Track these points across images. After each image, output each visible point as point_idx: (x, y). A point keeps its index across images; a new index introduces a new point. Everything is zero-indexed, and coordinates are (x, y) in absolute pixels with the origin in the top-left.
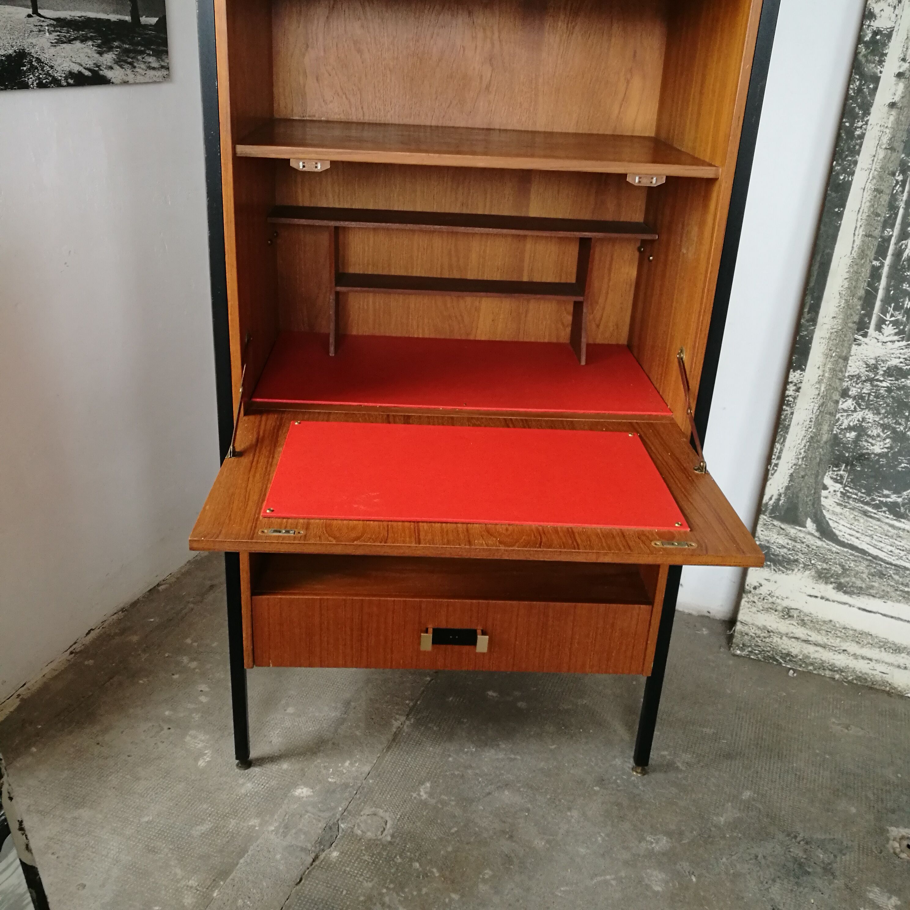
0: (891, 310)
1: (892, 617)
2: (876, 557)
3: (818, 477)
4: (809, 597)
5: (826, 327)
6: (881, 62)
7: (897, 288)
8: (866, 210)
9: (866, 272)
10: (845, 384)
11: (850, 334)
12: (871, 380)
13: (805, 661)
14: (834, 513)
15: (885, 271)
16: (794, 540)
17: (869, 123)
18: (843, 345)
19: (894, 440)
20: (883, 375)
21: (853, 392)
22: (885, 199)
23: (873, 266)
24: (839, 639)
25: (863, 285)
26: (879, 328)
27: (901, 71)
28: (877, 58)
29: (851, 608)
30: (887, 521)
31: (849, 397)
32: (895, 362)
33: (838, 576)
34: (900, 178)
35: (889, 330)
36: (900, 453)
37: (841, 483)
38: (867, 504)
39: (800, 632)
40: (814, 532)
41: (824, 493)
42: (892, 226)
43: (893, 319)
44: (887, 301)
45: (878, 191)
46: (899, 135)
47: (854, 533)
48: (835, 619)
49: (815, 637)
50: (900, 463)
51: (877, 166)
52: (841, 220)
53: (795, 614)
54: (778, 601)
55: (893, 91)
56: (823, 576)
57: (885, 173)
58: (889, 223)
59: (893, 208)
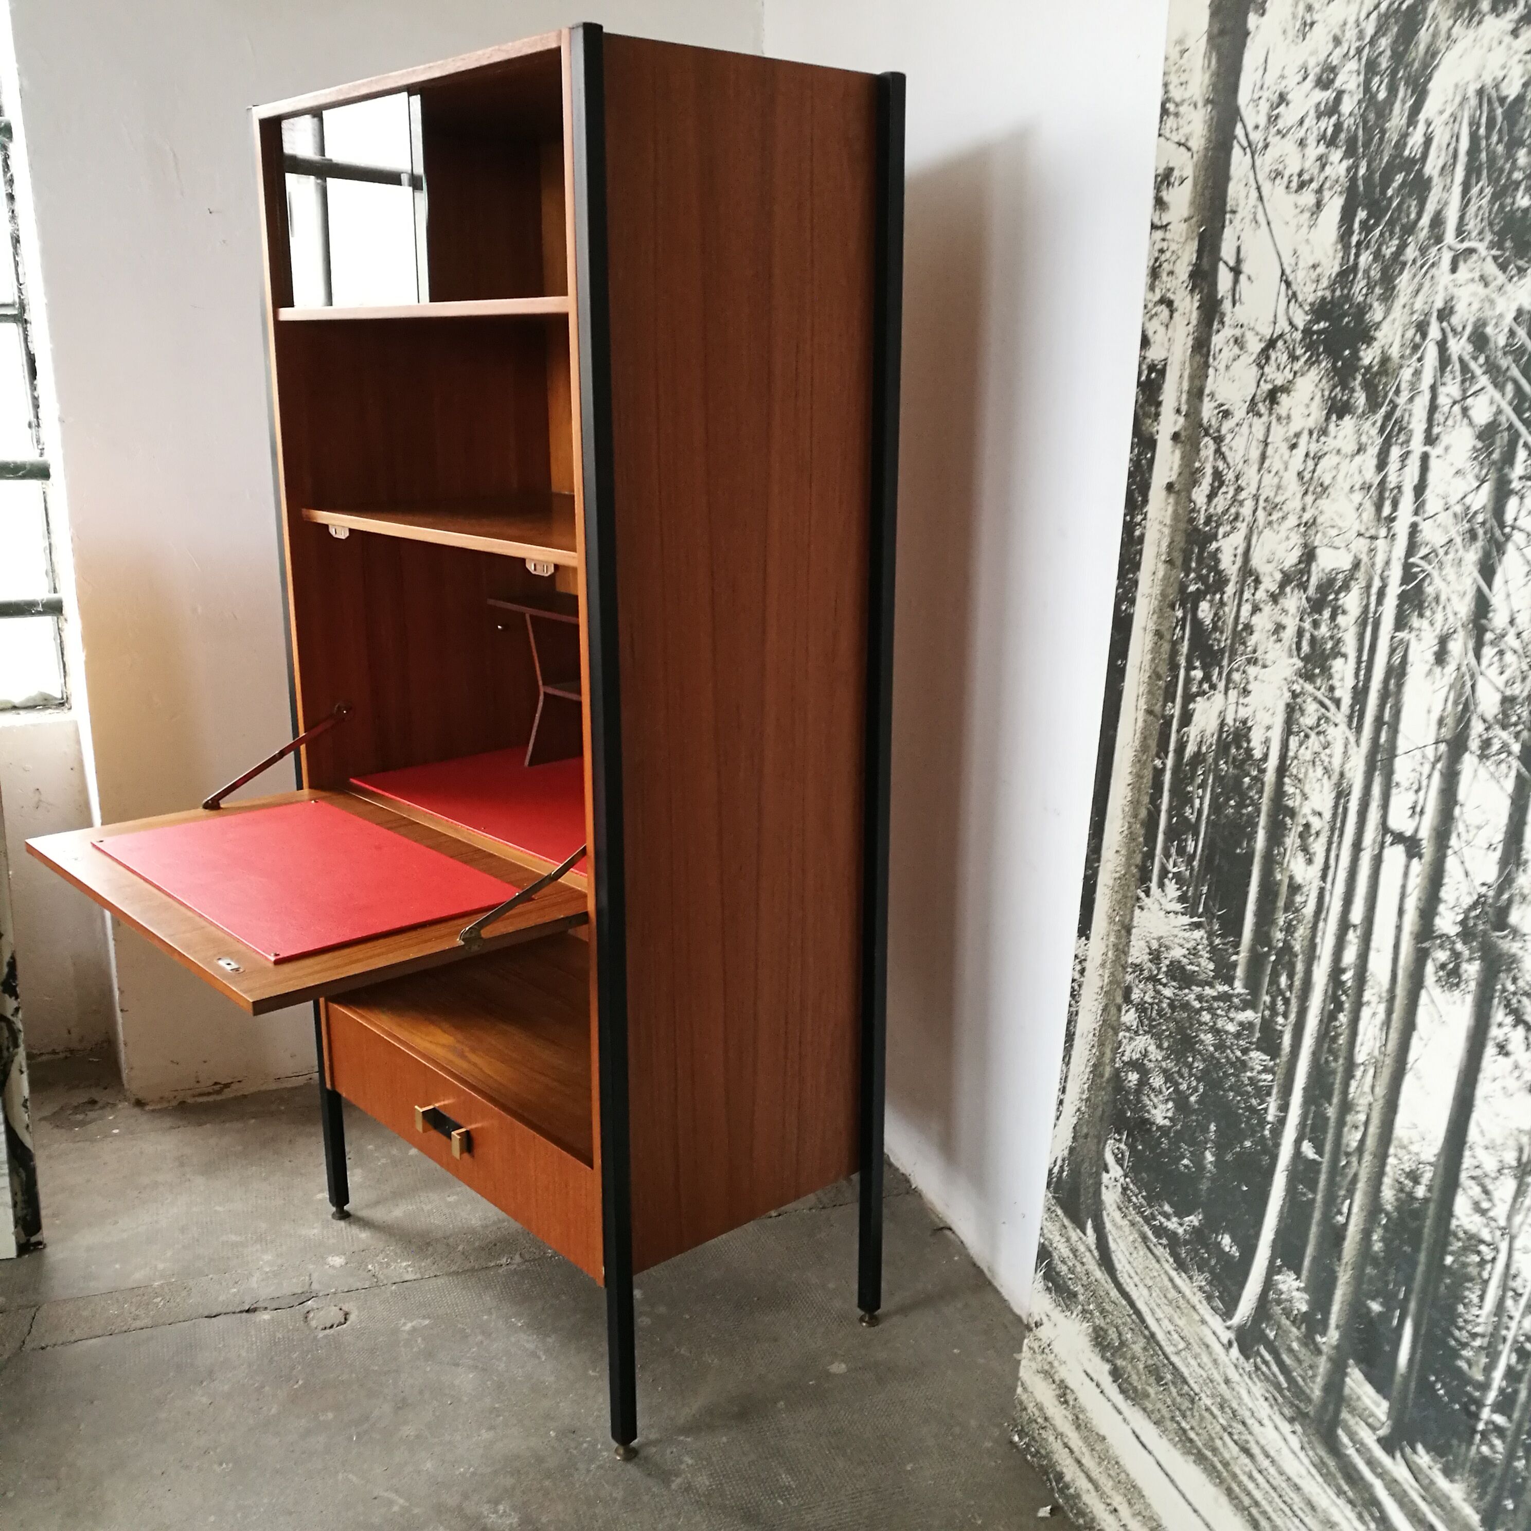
0: (1173, 851)
1: (1167, 1475)
2: (1153, 1335)
3: (1101, 1143)
4: (1084, 1375)
5: (1110, 866)
6: (1157, 416)
7: (1180, 812)
8: (1147, 668)
9: (1148, 777)
10: (1128, 978)
11: (1133, 888)
12: (1153, 979)
13: (1076, 1502)
14: (1113, 1221)
15: (1167, 777)
16: (1074, 1251)
17: (1149, 516)
18: (1125, 904)
19: (1176, 1105)
20: (1166, 975)
21: (1136, 996)
22: (1166, 647)
23: (1155, 768)
24: (1111, 1483)
25: (1146, 799)
26: (1161, 885)
27: (1177, 429)
28: (1153, 409)
29: (1124, 1425)
31: (1132, 1003)
32: (1177, 953)
33: (1115, 1351)
34: (1180, 614)
35: (1172, 888)
36: (1181, 1135)
37: (1122, 1167)
38: (1147, 1220)
39: (1075, 1440)
40: (1093, 1247)
42: (1173, 702)
43: (1176, 870)
44: (1170, 834)
45: (1158, 634)
46: (1177, 539)
47: (1133, 1274)
48: (1109, 1440)
49: (1088, 1460)
50: (1184, 1156)
51: (1157, 590)
52: (1123, 680)
53: (1071, 1401)
54: (1056, 1364)
55: (1169, 465)
56: (1099, 1340)
57: (1166, 605)
58: (1170, 696)
59: (1174, 667)
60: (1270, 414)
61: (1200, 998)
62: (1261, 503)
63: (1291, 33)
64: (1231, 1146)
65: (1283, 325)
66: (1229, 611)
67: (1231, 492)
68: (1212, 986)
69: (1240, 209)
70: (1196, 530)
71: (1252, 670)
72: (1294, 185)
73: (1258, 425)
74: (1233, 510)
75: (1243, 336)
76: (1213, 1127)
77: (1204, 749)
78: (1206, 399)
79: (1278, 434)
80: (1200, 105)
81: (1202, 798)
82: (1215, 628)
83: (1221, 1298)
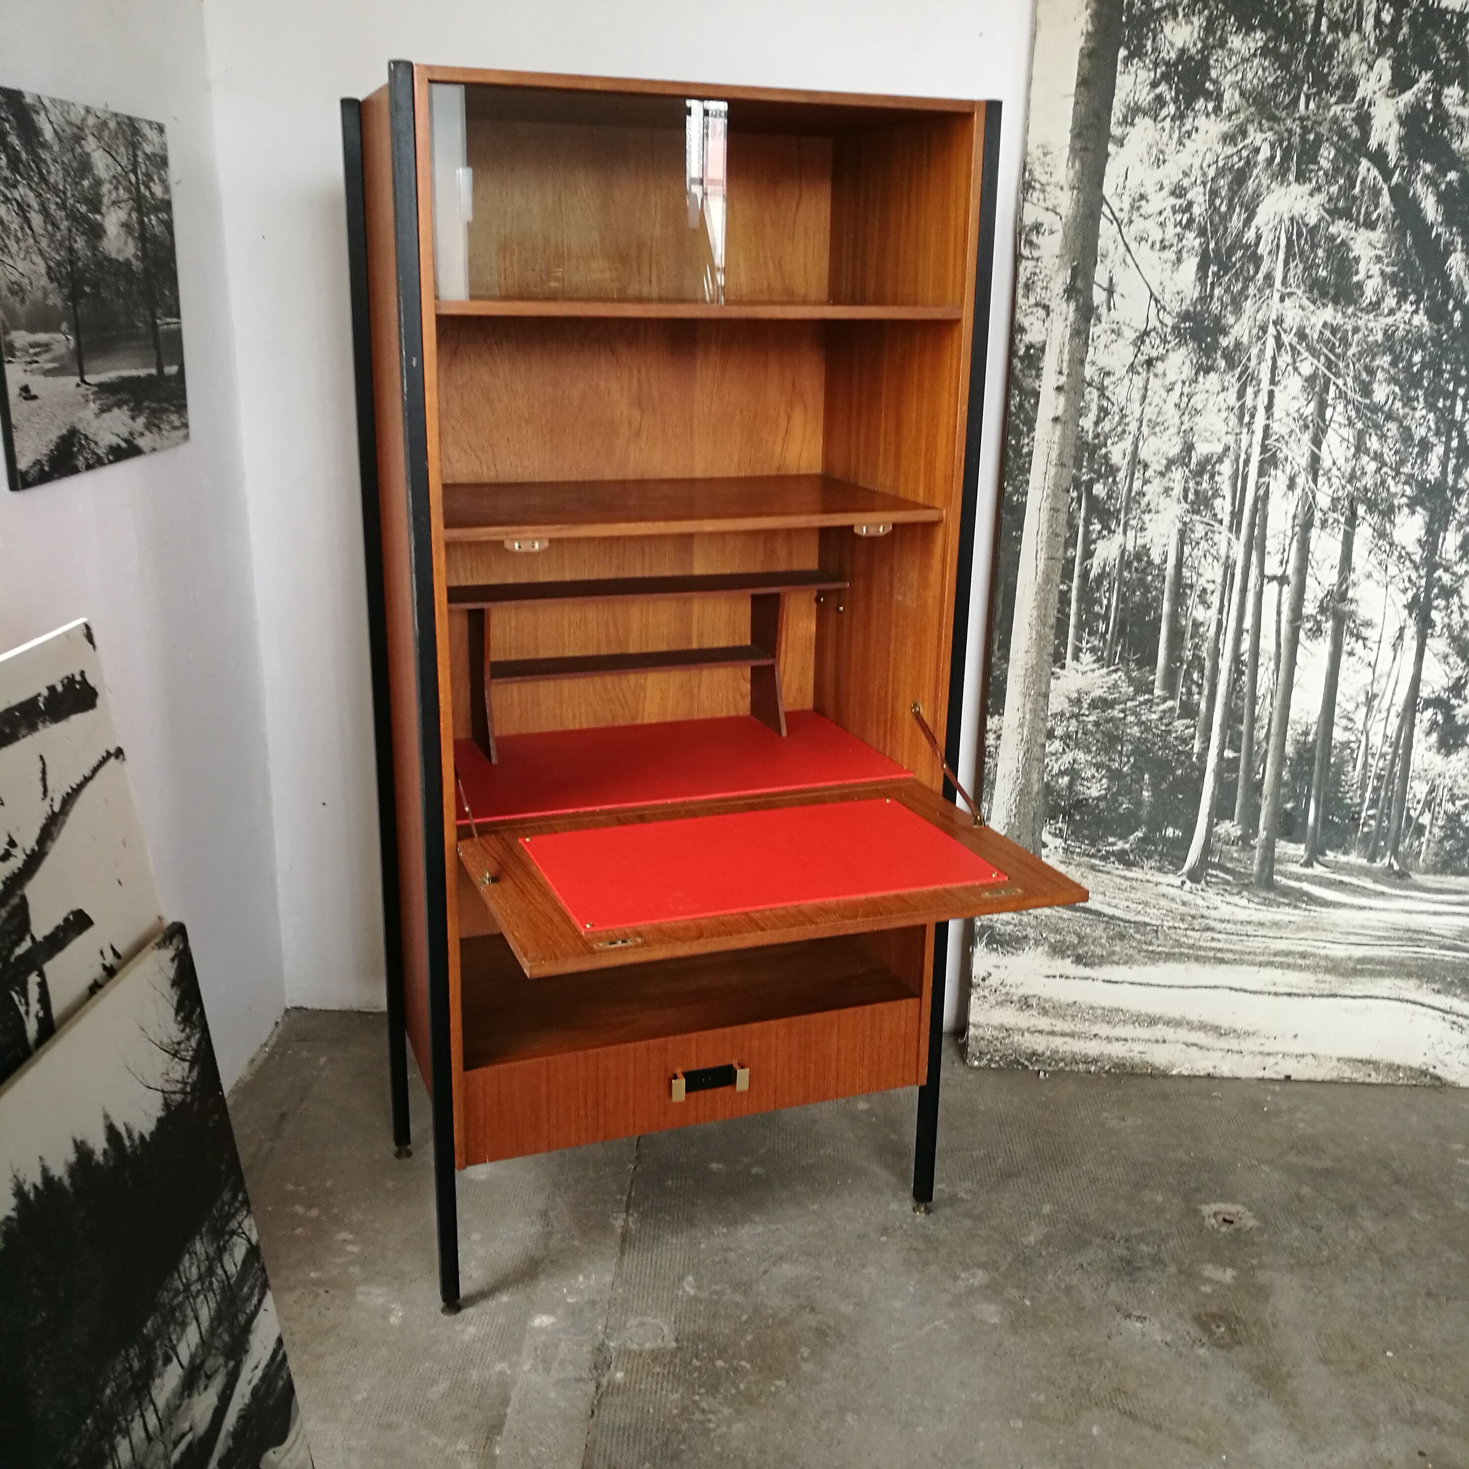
0: (1085, 636)
1: (1141, 984)
2: (1112, 917)
3: (1035, 834)
4: (1046, 979)
5: (1021, 663)
6: (1038, 376)
7: (1089, 611)
8: (1045, 531)
9: (1054, 598)
10: (1049, 725)
11: (1046, 668)
12: (1076, 716)
13: (1054, 1057)
15: (1074, 595)
17: (1036, 439)
18: (1040, 681)
19: (1111, 779)
20: (1088, 709)
21: (1059, 732)
22: (1063, 517)
23: (1061, 591)
24: (1087, 1023)
25: (1053, 612)
26: (1076, 658)
27: (1060, 383)
28: (1033, 372)
29: (1095, 982)
30: (1117, 872)
31: (1055, 737)
32: (1098, 693)
33: (1075, 947)
34: (1075, 495)
35: (1087, 658)
36: (1118, 793)
37: (1062, 837)
38: (1093, 856)
39: (1044, 1023)
41: (1044, 852)
42: (1075, 546)
43: (1089, 645)
44: (1080, 626)
45: (1054, 510)
46: (1067, 450)
48: (1079, 999)
49: (1061, 1025)
50: (1121, 805)
51: (1050, 483)
52: (1020, 544)
53: (1034, 1002)
54: (1013, 990)
55: (1054, 405)
56: (1058, 950)
57: (1059, 491)
58: (1071, 543)
59: (1072, 526)
60: (1148, 371)
61: (1123, 711)
62: (1145, 422)
63: (1147, 163)
64: (1164, 779)
65: (1154, 322)
66: (1123, 488)
67: (1117, 418)
68: (1133, 699)
69: (1110, 255)
70: (1087, 443)
71: (1146, 517)
72: (1158, 245)
73: (1139, 381)
74: (1119, 429)
75: (1119, 328)
76: (1146, 776)
77: (1108, 569)
78: (1087, 366)
79: (1154, 383)
80: (1066, 188)
81: (1109, 600)
82: (1109, 497)
83: (1171, 863)
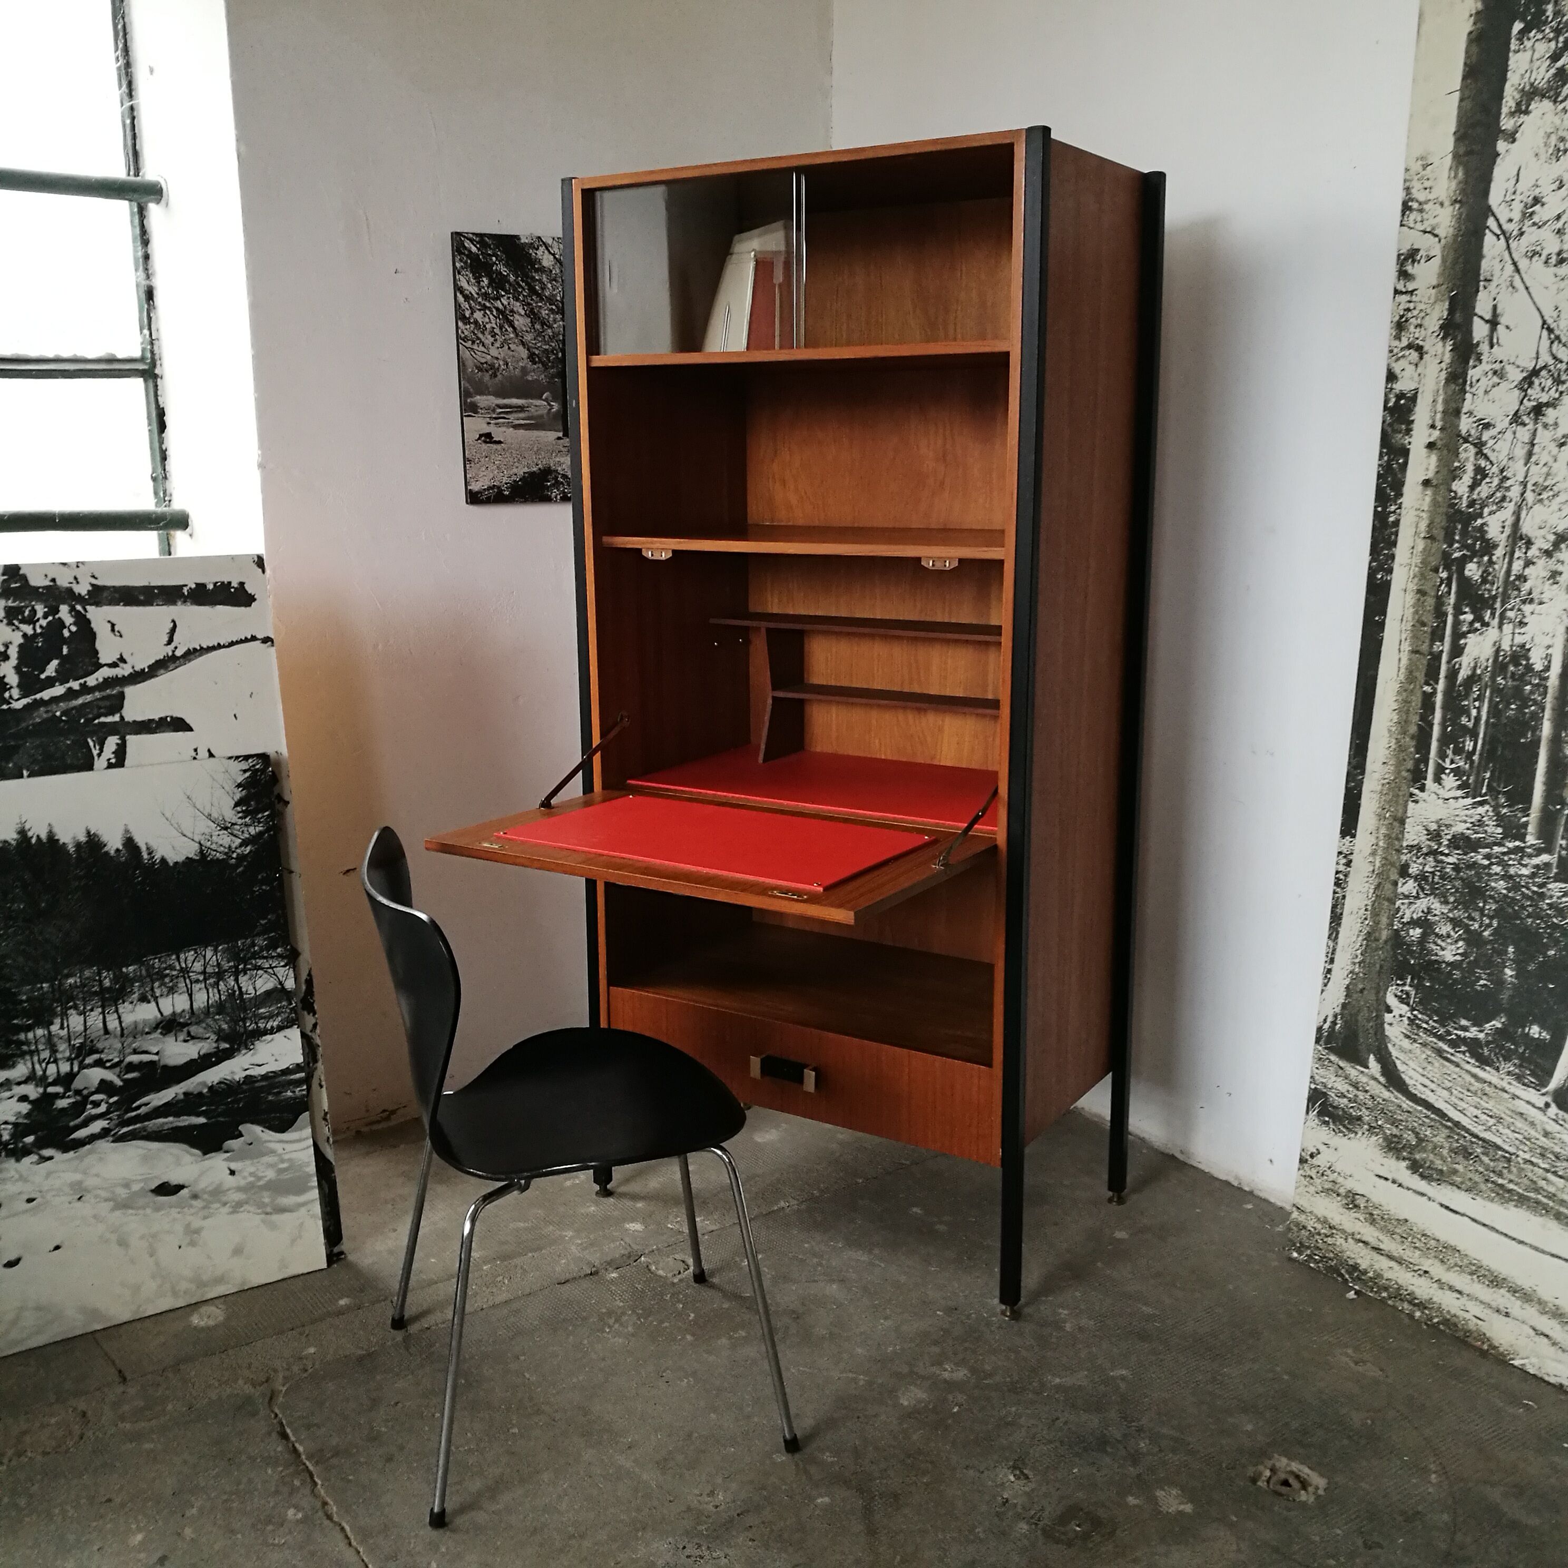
0: (1449, 752)
1: (1484, 1225)
2: (1457, 1124)
3: (1380, 992)
4: (1377, 1179)
5: (1377, 776)
6: (1408, 431)
7: (1455, 722)
8: (1410, 618)
9: (1417, 700)
10: (1404, 858)
11: (1404, 787)
12: (1433, 853)
13: (1376, 1282)
14: (1402, 1050)
15: (1439, 699)
16: (1355, 1086)
17: (1403, 506)
18: (1397, 802)
19: (1468, 942)
20: (1448, 846)
21: (1414, 869)
22: (1430, 602)
23: (1424, 692)
24: (1418, 1253)
25: (1415, 719)
26: (1438, 780)
27: (1432, 440)
28: (1403, 427)
29: (1431, 1203)
30: (1468, 1067)
31: (1409, 876)
32: (1460, 828)
33: (1412, 1149)
34: (1444, 575)
35: (1450, 781)
36: (1475, 964)
37: (1408, 1004)
38: (1441, 1038)
39: (1370, 1233)
40: (1378, 1076)
41: (1388, 1017)
42: (1442, 640)
43: (1453, 766)
44: (1445, 740)
45: (1421, 592)
46: (1437, 520)
47: (1427, 1083)
48: (1411, 1219)
49: (1388, 1244)
50: (1480, 978)
51: (1417, 560)
52: (1383, 631)
53: (1361, 1202)
54: (1340, 1180)
55: (1424, 466)
56: (1393, 1146)
57: (1427, 569)
58: (1437, 635)
59: (1440, 614)
60: (1536, 421)
61: (1488, 857)
62: (1530, 487)
63: (1543, 157)
64: (1532, 958)
65: (1546, 358)
66: (1500, 569)
67: (1496, 481)
68: (1500, 844)
69: (1495, 278)
70: (1460, 511)
71: (1527, 608)
72: (1553, 261)
73: (1524, 434)
74: (1499, 495)
75: (1503, 368)
76: (1511, 949)
77: (1479, 672)
78: (1463, 417)
79: (1544, 437)
80: (1447, 203)
81: (1479, 709)
82: (1484, 580)
83: (1533, 1074)
